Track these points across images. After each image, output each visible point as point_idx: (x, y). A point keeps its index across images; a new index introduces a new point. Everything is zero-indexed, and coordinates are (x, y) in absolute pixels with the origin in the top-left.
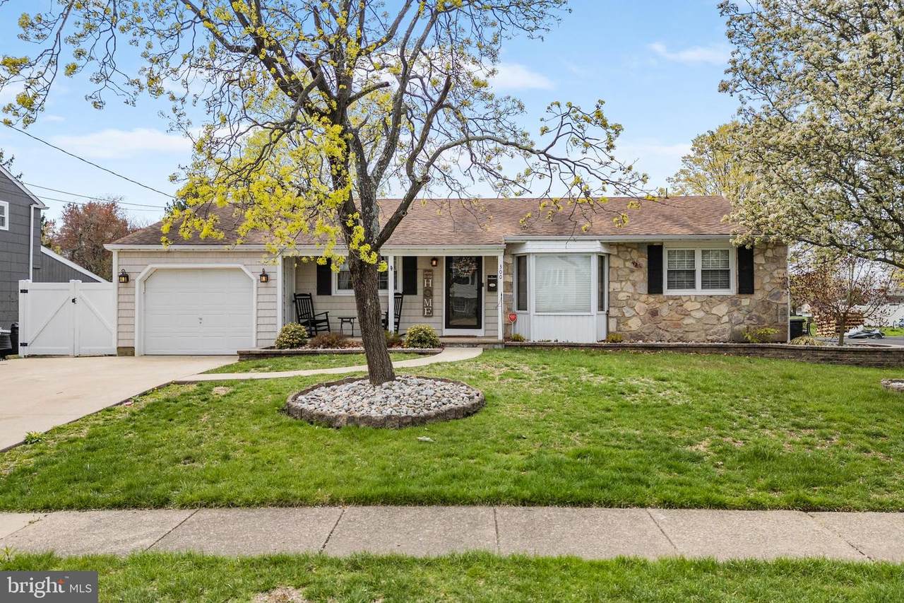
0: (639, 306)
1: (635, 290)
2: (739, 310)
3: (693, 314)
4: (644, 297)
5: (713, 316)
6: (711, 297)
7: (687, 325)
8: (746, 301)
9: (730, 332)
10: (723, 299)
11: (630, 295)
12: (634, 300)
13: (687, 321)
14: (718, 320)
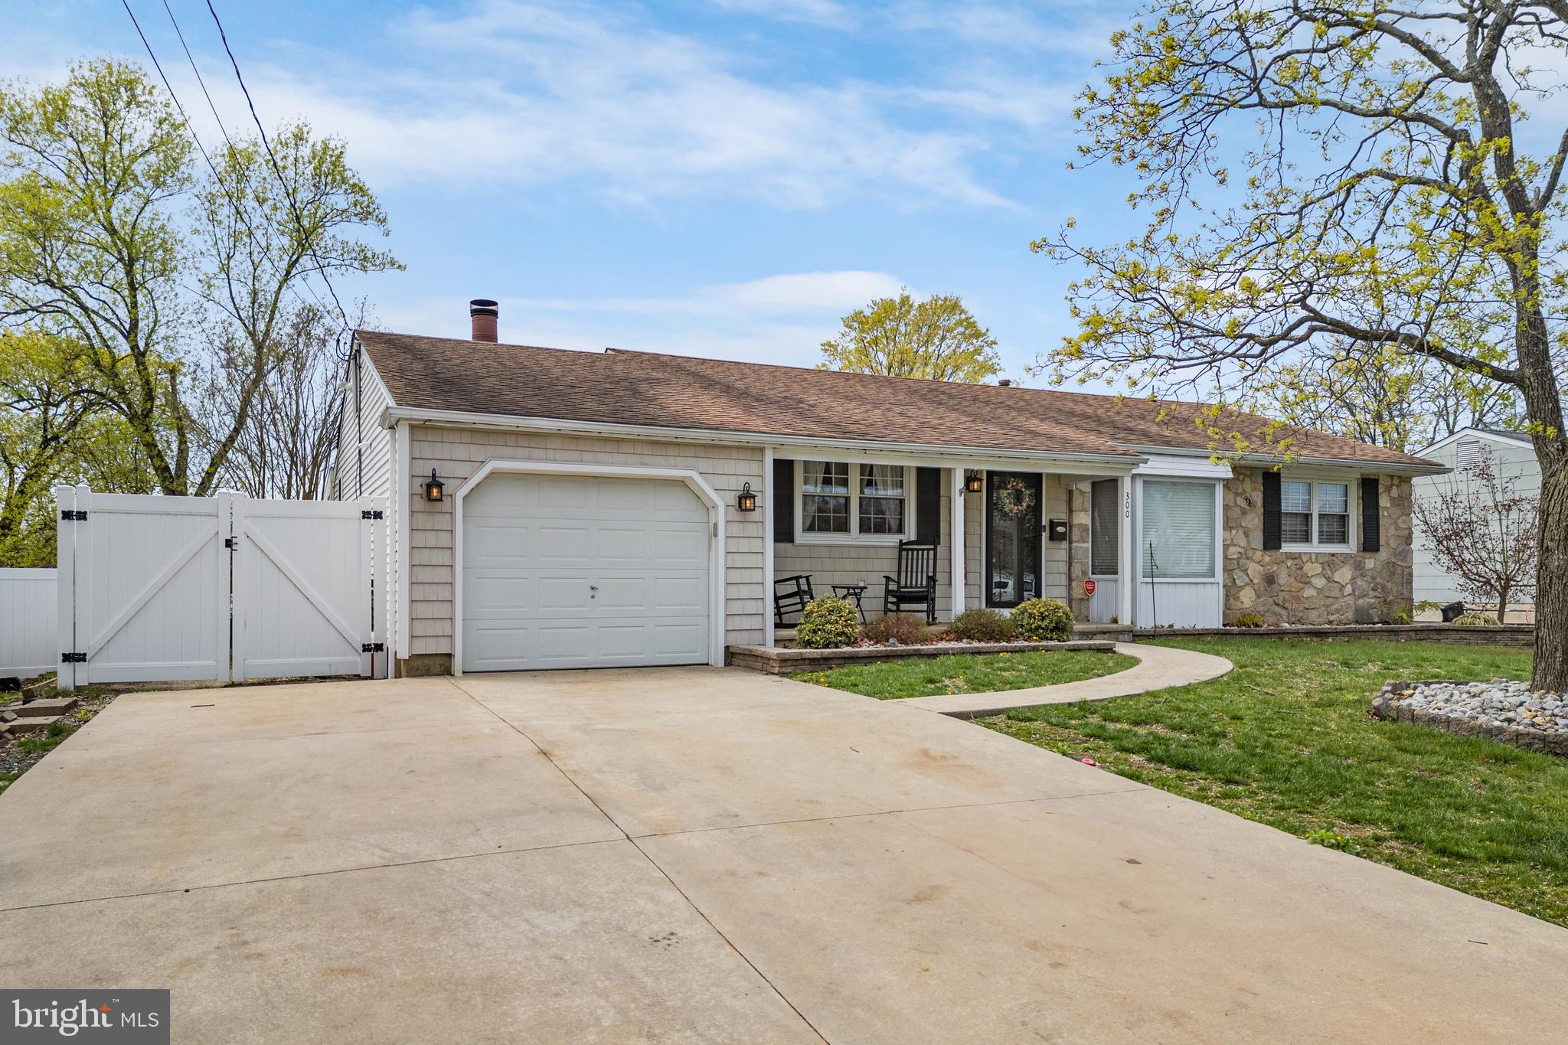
0: (1254, 569)
1: (1249, 542)
2: (1363, 575)
3: (1314, 581)
4: (1259, 554)
5: (1336, 584)
6: (1333, 555)
7: (1307, 598)
8: (1370, 563)
9: (1353, 609)
10: (1346, 558)
11: (1242, 551)
12: (1248, 559)
13: (1309, 592)
14: (1341, 590)
